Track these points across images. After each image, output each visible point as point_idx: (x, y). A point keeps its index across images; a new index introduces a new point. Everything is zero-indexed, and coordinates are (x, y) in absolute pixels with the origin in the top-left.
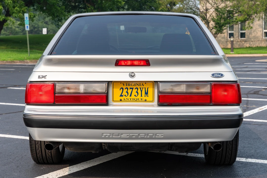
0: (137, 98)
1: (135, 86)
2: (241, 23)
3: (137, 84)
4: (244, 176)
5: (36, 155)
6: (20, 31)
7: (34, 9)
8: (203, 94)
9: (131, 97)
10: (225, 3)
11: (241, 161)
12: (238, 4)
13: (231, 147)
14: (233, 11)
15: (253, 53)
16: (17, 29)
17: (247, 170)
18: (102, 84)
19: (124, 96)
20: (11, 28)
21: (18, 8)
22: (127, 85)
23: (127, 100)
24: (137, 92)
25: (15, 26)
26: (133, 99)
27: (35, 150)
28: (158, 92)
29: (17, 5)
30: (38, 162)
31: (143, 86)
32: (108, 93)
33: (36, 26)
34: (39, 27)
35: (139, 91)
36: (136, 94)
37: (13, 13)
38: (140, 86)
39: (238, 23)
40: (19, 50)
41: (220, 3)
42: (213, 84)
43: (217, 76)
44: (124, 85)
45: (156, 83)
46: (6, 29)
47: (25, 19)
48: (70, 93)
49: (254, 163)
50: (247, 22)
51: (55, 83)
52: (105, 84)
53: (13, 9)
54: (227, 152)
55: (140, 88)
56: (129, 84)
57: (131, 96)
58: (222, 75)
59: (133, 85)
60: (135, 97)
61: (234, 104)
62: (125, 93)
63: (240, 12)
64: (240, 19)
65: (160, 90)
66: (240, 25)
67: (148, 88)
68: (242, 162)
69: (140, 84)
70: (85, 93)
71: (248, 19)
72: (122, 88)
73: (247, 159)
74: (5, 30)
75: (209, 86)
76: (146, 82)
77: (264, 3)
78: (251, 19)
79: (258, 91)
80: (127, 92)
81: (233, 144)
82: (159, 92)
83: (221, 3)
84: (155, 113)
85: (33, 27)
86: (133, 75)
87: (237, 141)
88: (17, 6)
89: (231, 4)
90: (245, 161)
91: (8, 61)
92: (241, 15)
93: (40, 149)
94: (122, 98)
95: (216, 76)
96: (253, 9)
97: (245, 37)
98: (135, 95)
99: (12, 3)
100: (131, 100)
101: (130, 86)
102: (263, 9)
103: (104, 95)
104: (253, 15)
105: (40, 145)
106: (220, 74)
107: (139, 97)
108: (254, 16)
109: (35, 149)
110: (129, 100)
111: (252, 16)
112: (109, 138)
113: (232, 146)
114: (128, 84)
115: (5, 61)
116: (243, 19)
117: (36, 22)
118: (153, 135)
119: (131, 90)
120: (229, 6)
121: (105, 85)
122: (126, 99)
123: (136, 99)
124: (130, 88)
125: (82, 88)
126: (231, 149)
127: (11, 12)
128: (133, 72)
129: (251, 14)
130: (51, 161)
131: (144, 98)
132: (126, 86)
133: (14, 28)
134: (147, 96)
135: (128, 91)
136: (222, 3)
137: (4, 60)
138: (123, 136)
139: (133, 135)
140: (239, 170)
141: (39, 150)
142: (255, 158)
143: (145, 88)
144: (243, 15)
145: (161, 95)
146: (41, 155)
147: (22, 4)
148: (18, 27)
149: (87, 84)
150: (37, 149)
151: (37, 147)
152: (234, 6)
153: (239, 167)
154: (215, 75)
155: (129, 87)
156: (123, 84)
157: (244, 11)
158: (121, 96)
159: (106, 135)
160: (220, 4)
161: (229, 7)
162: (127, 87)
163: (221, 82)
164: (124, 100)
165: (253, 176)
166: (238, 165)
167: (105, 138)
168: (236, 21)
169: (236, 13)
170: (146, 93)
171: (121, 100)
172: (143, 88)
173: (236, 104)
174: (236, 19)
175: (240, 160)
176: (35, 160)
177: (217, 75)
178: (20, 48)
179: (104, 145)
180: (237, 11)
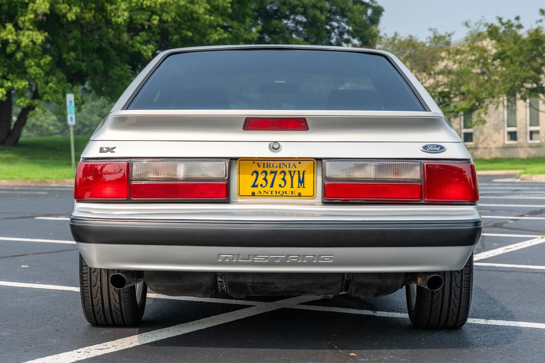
0: (284, 189)
1: (280, 167)
2: (464, 115)
3: (283, 164)
4: (484, 344)
5: (91, 309)
6: (57, 131)
7: (84, 89)
8: (406, 182)
9: (272, 189)
10: (435, 79)
11: (477, 324)
12: (458, 80)
13: (458, 292)
14: (449, 93)
15: (487, 169)
16: (52, 128)
17: (489, 337)
18: (218, 163)
19: (259, 186)
20: (41, 126)
21: (55, 84)
22: (266, 166)
23: (266, 194)
24: (284, 179)
25: (47, 123)
26: (276, 192)
27: (90, 299)
28: (323, 179)
29: (52, 80)
30: (95, 323)
31: (295, 167)
32: (229, 179)
33: (87, 123)
34: (92, 125)
35: (288, 178)
36: (283, 183)
37: (45, 93)
38: (289, 167)
39: (459, 114)
40: (55, 162)
41: (425, 78)
42: (425, 164)
43: (433, 150)
44: (259, 167)
45: (319, 162)
46: (30, 127)
47: (68, 104)
48: (158, 180)
49: (502, 326)
50: (476, 112)
51: (130, 161)
52: (224, 163)
53: (43, 85)
54: (452, 302)
55: (290, 172)
56: (269, 164)
57: (272, 186)
58: (442, 149)
59: (277, 167)
60: (279, 189)
61: (464, 202)
62: (260, 181)
63: (463, 94)
64: (464, 106)
65: (327, 175)
66: (462, 117)
67: (304, 172)
68: (479, 324)
69: (289, 164)
70: (186, 180)
71: (477, 106)
72: (257, 172)
73: (488, 321)
74: (29, 130)
75: (418, 168)
76: (300, 160)
77: (506, 78)
78: (482, 107)
79: (502, 224)
80: (265, 179)
81: (463, 286)
82: (325, 178)
83: (427, 78)
84: (317, 216)
85: (81, 125)
86: (276, 146)
87: (469, 281)
88: (53, 82)
89: (446, 80)
90: (485, 323)
91: (35, 180)
92: (464, 100)
93: (99, 295)
94: (256, 190)
95: (430, 150)
96: (486, 89)
97: (471, 140)
98: (280, 186)
99: (43, 74)
100: (272, 193)
101: (270, 167)
102: (504, 89)
103: (222, 183)
104: (485, 100)
105: (99, 289)
106: (438, 146)
107: (288, 188)
108: (487, 101)
109: (90, 296)
110: (269, 194)
111: (484, 102)
112: (230, 264)
113: (461, 290)
114: (267, 164)
115: (29, 181)
116: (468, 107)
117: (88, 116)
118: (313, 258)
119: (273, 175)
120: (442, 83)
121: (224, 165)
122: (262, 192)
123: (281, 193)
124: (272, 172)
125: (181, 172)
126: (458, 297)
127: (40, 91)
128: (276, 142)
129: (482, 97)
130: (120, 320)
131: (296, 190)
132: (264, 167)
133: (45, 125)
134: (302, 186)
135: (267, 178)
136: (429, 79)
137: (28, 179)
138: (257, 260)
139: (276, 258)
140: (474, 337)
141: (97, 299)
142: (503, 319)
143: (299, 172)
144: (468, 99)
145: (329, 183)
146: (101, 309)
147: (61, 77)
148: (54, 125)
149: (190, 163)
150: (94, 296)
151: (94, 291)
152: (450, 85)
153: (474, 332)
154: (429, 148)
155: (268, 170)
156: (258, 163)
157: (469, 92)
158: (254, 186)
159: (226, 257)
160: (426, 81)
161: (442, 85)
162: (266, 169)
163: (440, 161)
164: (259, 194)
165: (502, 344)
166: (472, 330)
167: (223, 264)
168: (456, 110)
169: (456, 96)
170: (301, 182)
171: (253, 194)
172: (294, 172)
173: (469, 203)
174: (456, 107)
175: (475, 322)
176: (89, 320)
177: (433, 147)
178: (57, 159)
179: (220, 282)
180: (457, 93)
